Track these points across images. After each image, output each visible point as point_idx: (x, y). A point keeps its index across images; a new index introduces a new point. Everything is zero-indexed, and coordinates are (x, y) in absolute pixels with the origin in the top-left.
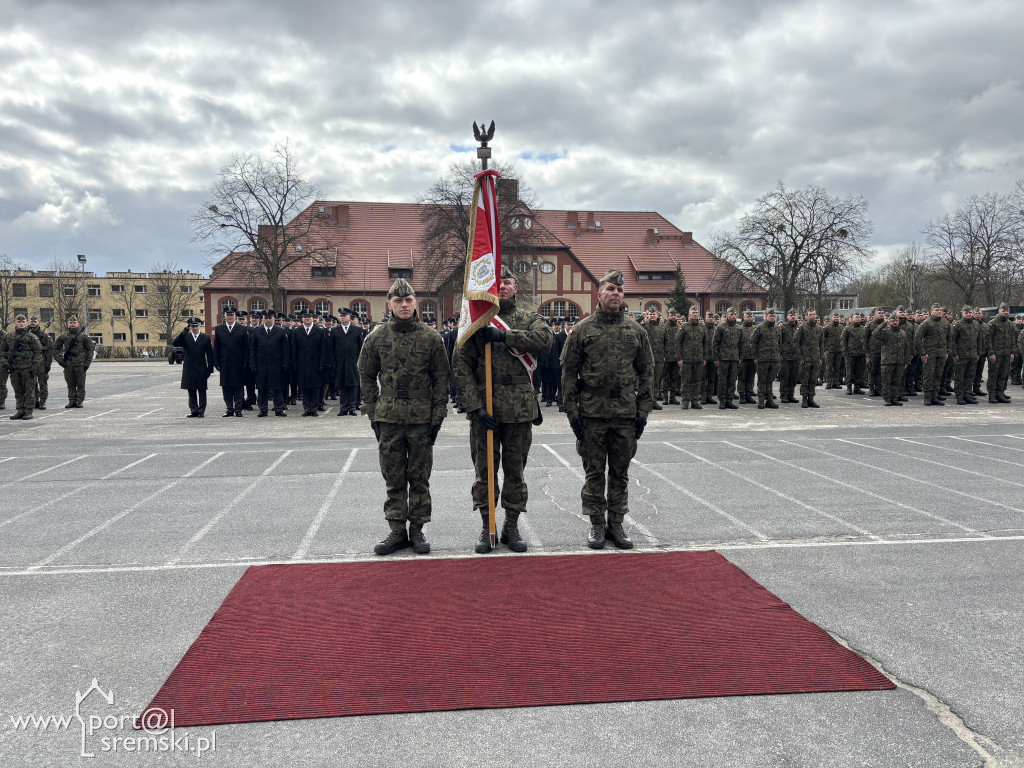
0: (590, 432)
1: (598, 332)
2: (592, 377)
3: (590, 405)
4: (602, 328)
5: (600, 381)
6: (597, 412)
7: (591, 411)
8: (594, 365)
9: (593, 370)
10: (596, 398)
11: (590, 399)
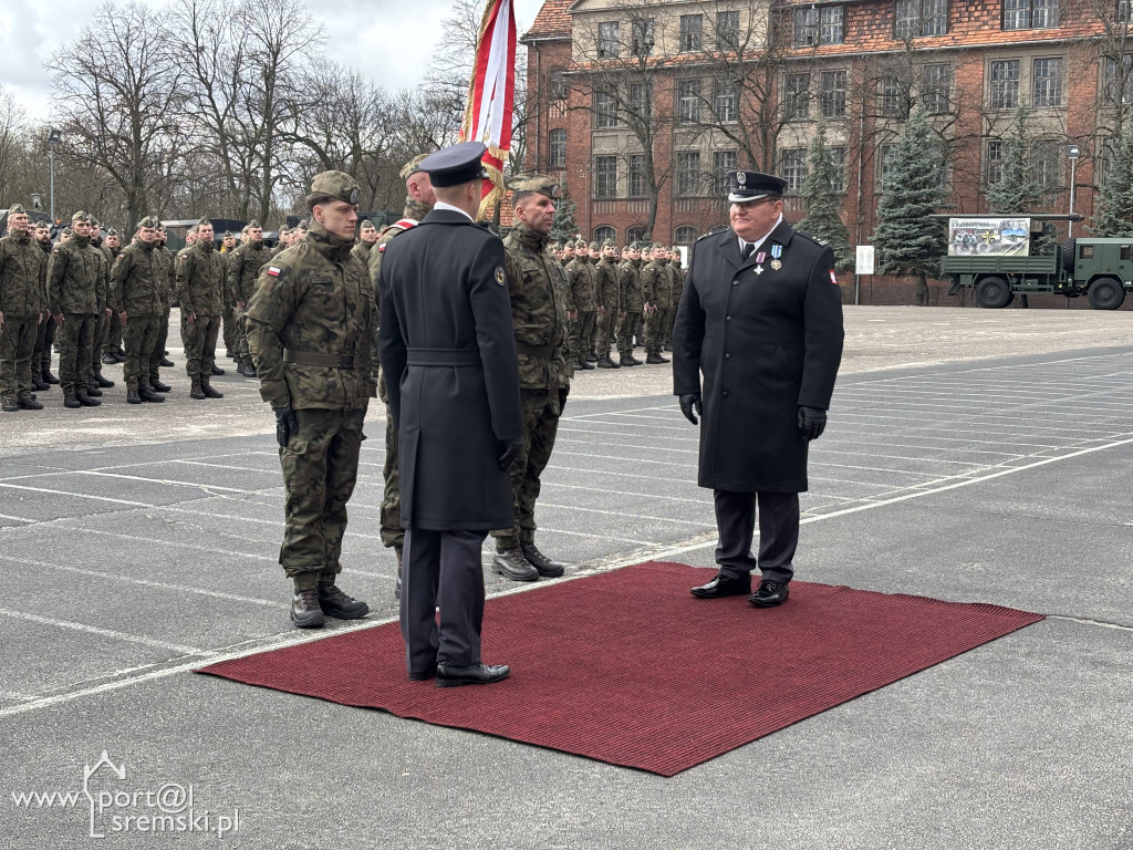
0: (527, 412)
1: (531, 265)
2: (533, 330)
3: (529, 372)
4: (533, 259)
5: (546, 335)
6: (541, 381)
7: (532, 380)
8: (534, 313)
9: (531, 319)
10: (535, 361)
11: (527, 363)
